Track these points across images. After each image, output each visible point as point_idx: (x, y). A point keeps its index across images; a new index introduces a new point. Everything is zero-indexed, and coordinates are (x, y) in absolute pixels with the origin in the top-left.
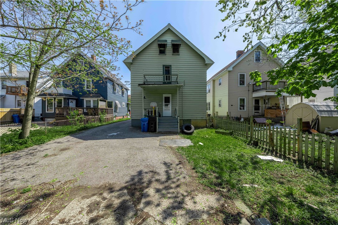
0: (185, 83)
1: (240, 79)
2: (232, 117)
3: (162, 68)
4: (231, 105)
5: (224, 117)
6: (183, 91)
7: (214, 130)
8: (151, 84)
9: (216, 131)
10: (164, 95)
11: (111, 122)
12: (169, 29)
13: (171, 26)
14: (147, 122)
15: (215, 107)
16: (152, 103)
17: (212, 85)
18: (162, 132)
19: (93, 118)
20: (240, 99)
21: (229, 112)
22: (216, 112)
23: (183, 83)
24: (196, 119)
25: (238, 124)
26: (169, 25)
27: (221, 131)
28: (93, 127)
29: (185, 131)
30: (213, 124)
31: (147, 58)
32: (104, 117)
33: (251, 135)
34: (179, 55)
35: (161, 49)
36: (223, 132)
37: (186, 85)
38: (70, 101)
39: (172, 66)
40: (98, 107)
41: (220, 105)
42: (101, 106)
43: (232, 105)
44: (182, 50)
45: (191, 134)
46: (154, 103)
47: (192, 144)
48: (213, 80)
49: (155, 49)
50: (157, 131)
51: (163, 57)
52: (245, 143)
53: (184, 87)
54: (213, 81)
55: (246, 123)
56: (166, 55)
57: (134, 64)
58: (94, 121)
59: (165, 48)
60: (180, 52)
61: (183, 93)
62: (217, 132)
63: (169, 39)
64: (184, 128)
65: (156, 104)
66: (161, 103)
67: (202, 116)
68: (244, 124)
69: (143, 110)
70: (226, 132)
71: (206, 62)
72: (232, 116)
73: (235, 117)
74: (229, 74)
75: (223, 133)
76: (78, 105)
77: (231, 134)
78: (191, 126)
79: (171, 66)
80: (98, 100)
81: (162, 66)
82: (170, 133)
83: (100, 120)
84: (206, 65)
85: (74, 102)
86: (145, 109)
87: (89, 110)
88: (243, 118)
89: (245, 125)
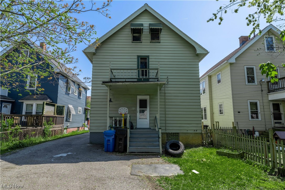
0: (169, 80)
1: (248, 74)
2: (241, 130)
3: (136, 60)
4: (237, 112)
5: (229, 129)
6: (166, 92)
7: (214, 151)
8: (121, 82)
9: (217, 152)
10: (139, 97)
11: (59, 136)
12: (146, 10)
13: (149, 7)
14: (113, 137)
15: (215, 115)
16: (121, 108)
17: (207, 82)
18: (135, 153)
19: (34, 130)
20: (251, 103)
21: (236, 123)
22: (216, 122)
23: (166, 80)
24: (186, 132)
25: (251, 141)
26: (146, 5)
27: (225, 152)
28: (32, 144)
29: (171, 151)
30: (212, 141)
31: (116, 46)
32: (51, 129)
33: (273, 158)
34: (160, 43)
35: (134, 35)
36: (228, 154)
37: (169, 83)
38: (3, 105)
39: (150, 57)
40: (42, 114)
41: (221, 112)
42: (47, 112)
43: (239, 112)
44: (164, 36)
45: (179, 155)
46: (123, 108)
47: (182, 173)
48: (209, 76)
49: (127, 35)
50: (128, 151)
51: (137, 45)
52: (265, 171)
53: (167, 86)
54: (209, 78)
55: (263, 139)
56: (141, 42)
57: (97, 54)
58: (35, 135)
59: (141, 33)
60: (161, 39)
61: (166, 95)
62: (219, 154)
63: (146, 22)
64: (168, 147)
65: (127, 110)
66: (134, 109)
67: (195, 129)
68: (260, 141)
69: (108, 119)
70: (233, 153)
71: (198, 52)
72: (240, 128)
73: (245, 130)
74: (231, 68)
75: (229, 156)
76: (14, 111)
77: (241, 156)
78: (179, 143)
79: (148, 56)
80: (44, 103)
81: (136, 57)
82: (148, 155)
83: (44, 134)
84: (198, 55)
85: (9, 106)
86: (110, 117)
87: (30, 119)
88: (258, 131)
89: (262, 143)
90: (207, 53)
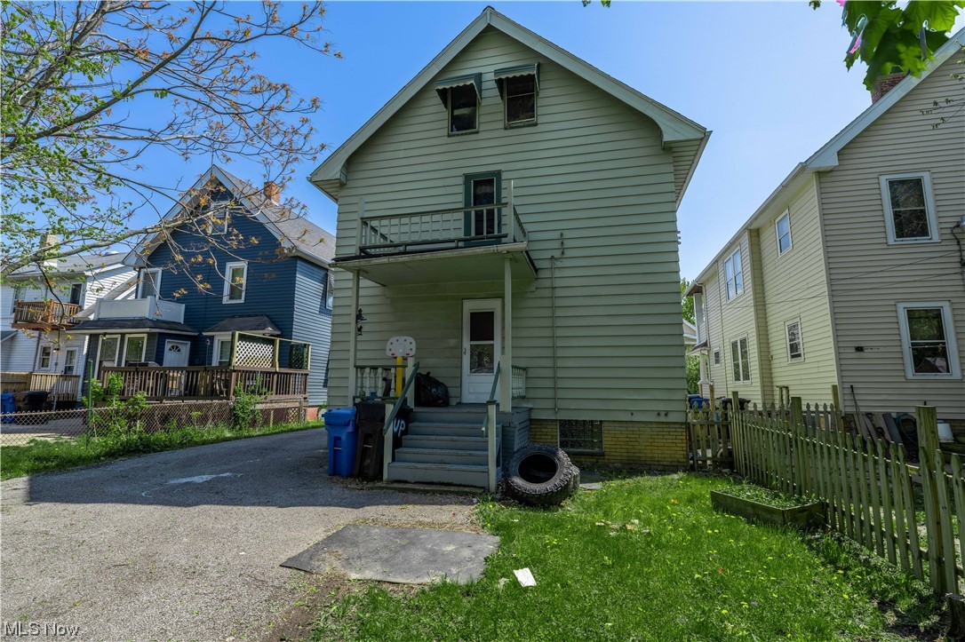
0: (568, 244)
1: (895, 203)
3: (461, 189)
4: (851, 349)
6: (558, 283)
7: (704, 488)
9: (714, 496)
10: (470, 306)
12: (489, 28)
13: (498, 14)
14: (350, 429)
16: (393, 340)
17: (747, 253)
18: (406, 482)
19: (199, 408)
20: (912, 315)
21: (846, 388)
22: (781, 388)
23: (557, 244)
24: (626, 417)
26: (488, 12)
27: (743, 497)
29: (518, 481)
30: (730, 453)
31: (402, 154)
32: (259, 407)
34: (536, 124)
35: (457, 112)
36: (754, 506)
37: (568, 253)
38: (167, 346)
39: (504, 176)
40: (230, 365)
41: (795, 351)
42: (248, 359)
43: (859, 349)
44: (552, 103)
45: (550, 502)
46: (402, 339)
48: (750, 231)
49: (435, 114)
50: (385, 476)
51: (466, 141)
53: (558, 264)
54: (751, 237)
55: (892, 451)
56: (477, 132)
57: (350, 184)
58: (203, 420)
59: (475, 106)
60: (539, 111)
61: (558, 293)
62: (720, 503)
63: (489, 65)
64: (514, 465)
65: (414, 346)
66: (453, 342)
67: (661, 407)
69: (352, 371)
70: (774, 505)
71: (666, 138)
72: (863, 410)
74: (821, 193)
75: (755, 515)
79: (498, 174)
80: (233, 336)
81: (461, 180)
82: (441, 493)
83: (233, 418)
84: (668, 149)
85: (185, 348)
86: (357, 367)
87: (202, 377)
90: (704, 136)
